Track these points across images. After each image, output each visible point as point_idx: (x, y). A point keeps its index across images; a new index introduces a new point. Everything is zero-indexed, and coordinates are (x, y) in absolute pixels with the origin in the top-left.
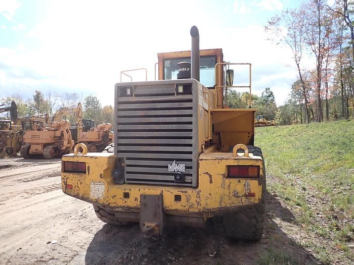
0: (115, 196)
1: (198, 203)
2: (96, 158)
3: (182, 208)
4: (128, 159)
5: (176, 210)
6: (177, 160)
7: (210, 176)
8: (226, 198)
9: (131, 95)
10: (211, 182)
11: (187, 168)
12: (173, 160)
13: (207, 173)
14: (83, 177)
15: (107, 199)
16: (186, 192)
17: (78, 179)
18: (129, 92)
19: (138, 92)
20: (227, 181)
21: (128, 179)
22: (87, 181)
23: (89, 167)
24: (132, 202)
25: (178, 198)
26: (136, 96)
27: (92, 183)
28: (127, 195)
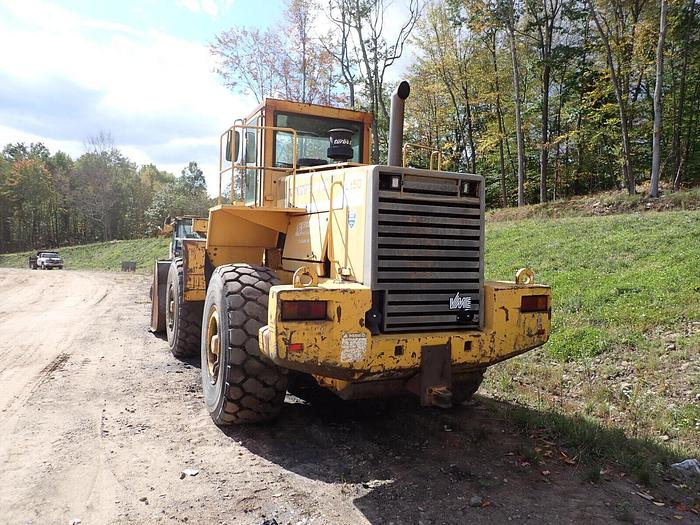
0: (383, 354)
1: (492, 350)
2: (353, 292)
3: (473, 359)
4: (391, 292)
5: (466, 363)
6: (462, 291)
7: (507, 311)
8: (521, 339)
9: (398, 189)
10: (507, 319)
11: (473, 302)
12: (455, 292)
13: (503, 308)
14: (328, 327)
15: (370, 361)
16: (479, 336)
17: (318, 331)
18: (395, 183)
19: (409, 184)
20: (523, 316)
21: (389, 326)
22: (336, 334)
23: (339, 309)
24: (406, 361)
25: (468, 346)
26: (405, 190)
27: (346, 336)
28: (399, 351)
